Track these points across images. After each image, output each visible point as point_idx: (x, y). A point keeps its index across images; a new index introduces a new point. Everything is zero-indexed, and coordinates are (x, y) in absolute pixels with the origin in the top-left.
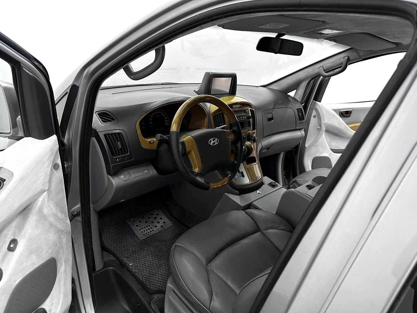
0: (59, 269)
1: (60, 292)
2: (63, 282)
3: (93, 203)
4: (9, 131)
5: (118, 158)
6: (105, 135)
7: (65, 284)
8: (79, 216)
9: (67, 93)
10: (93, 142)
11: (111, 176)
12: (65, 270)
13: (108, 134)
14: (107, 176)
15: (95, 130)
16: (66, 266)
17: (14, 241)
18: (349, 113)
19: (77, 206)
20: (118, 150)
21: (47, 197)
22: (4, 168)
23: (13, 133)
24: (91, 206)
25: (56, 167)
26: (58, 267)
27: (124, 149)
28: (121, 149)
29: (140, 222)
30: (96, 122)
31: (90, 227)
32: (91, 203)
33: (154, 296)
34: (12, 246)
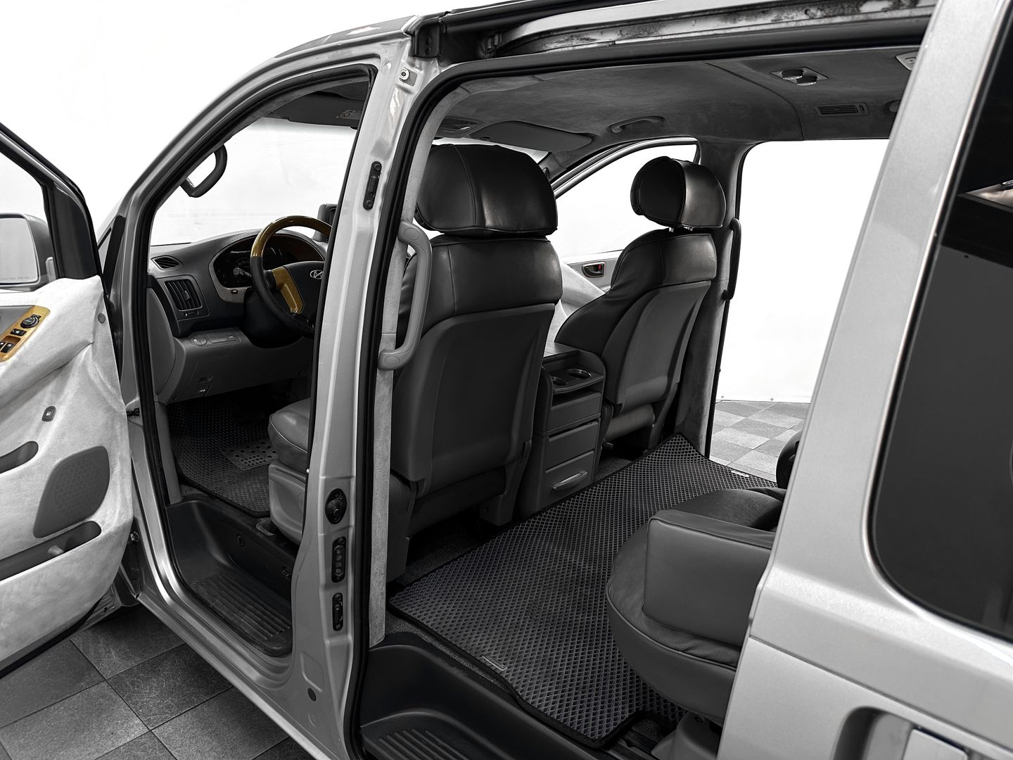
0: (113, 469)
1: (115, 500)
2: (118, 487)
3: (157, 394)
4: (36, 279)
5: (187, 312)
6: (166, 283)
7: (123, 491)
8: (138, 415)
9: (110, 229)
10: (151, 296)
11: (178, 338)
12: (121, 472)
13: (171, 282)
14: (174, 340)
15: (152, 277)
16: (122, 465)
17: (51, 409)
18: (600, 268)
19: (134, 401)
20: (186, 302)
21: (91, 354)
22: (38, 307)
23: (41, 280)
24: (156, 399)
25: (102, 319)
26: (111, 464)
27: (194, 301)
28: (190, 300)
29: (243, 451)
30: (153, 267)
31: (156, 432)
32: (154, 394)
33: (262, 519)
34: (48, 414)
